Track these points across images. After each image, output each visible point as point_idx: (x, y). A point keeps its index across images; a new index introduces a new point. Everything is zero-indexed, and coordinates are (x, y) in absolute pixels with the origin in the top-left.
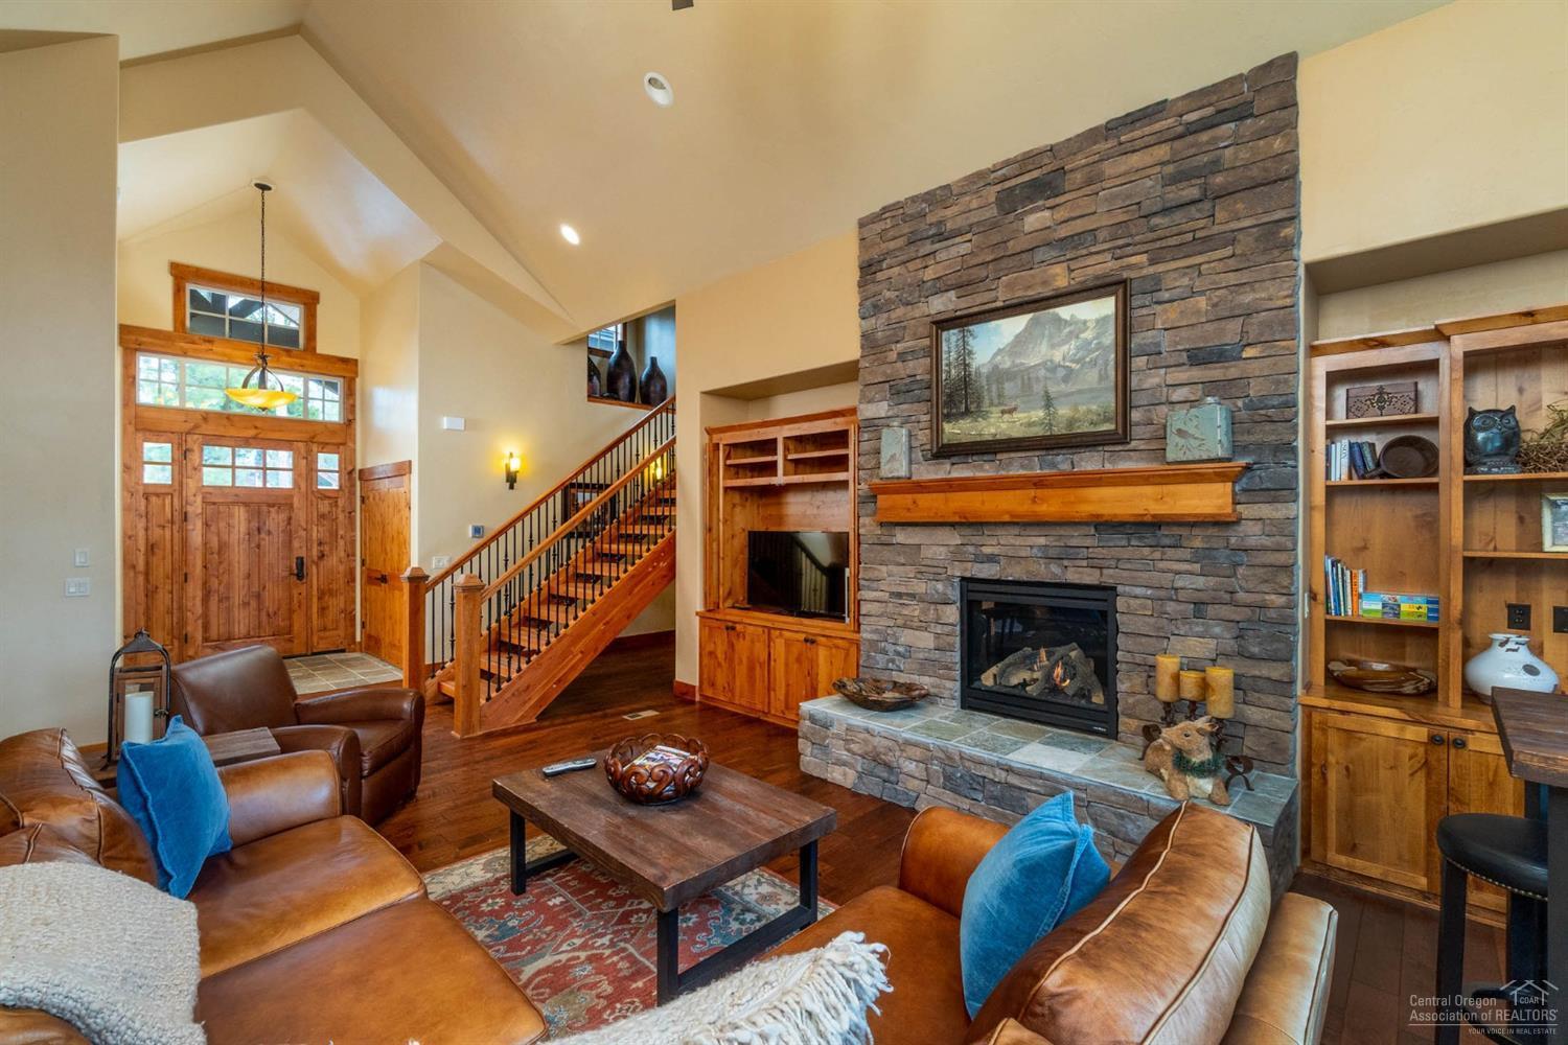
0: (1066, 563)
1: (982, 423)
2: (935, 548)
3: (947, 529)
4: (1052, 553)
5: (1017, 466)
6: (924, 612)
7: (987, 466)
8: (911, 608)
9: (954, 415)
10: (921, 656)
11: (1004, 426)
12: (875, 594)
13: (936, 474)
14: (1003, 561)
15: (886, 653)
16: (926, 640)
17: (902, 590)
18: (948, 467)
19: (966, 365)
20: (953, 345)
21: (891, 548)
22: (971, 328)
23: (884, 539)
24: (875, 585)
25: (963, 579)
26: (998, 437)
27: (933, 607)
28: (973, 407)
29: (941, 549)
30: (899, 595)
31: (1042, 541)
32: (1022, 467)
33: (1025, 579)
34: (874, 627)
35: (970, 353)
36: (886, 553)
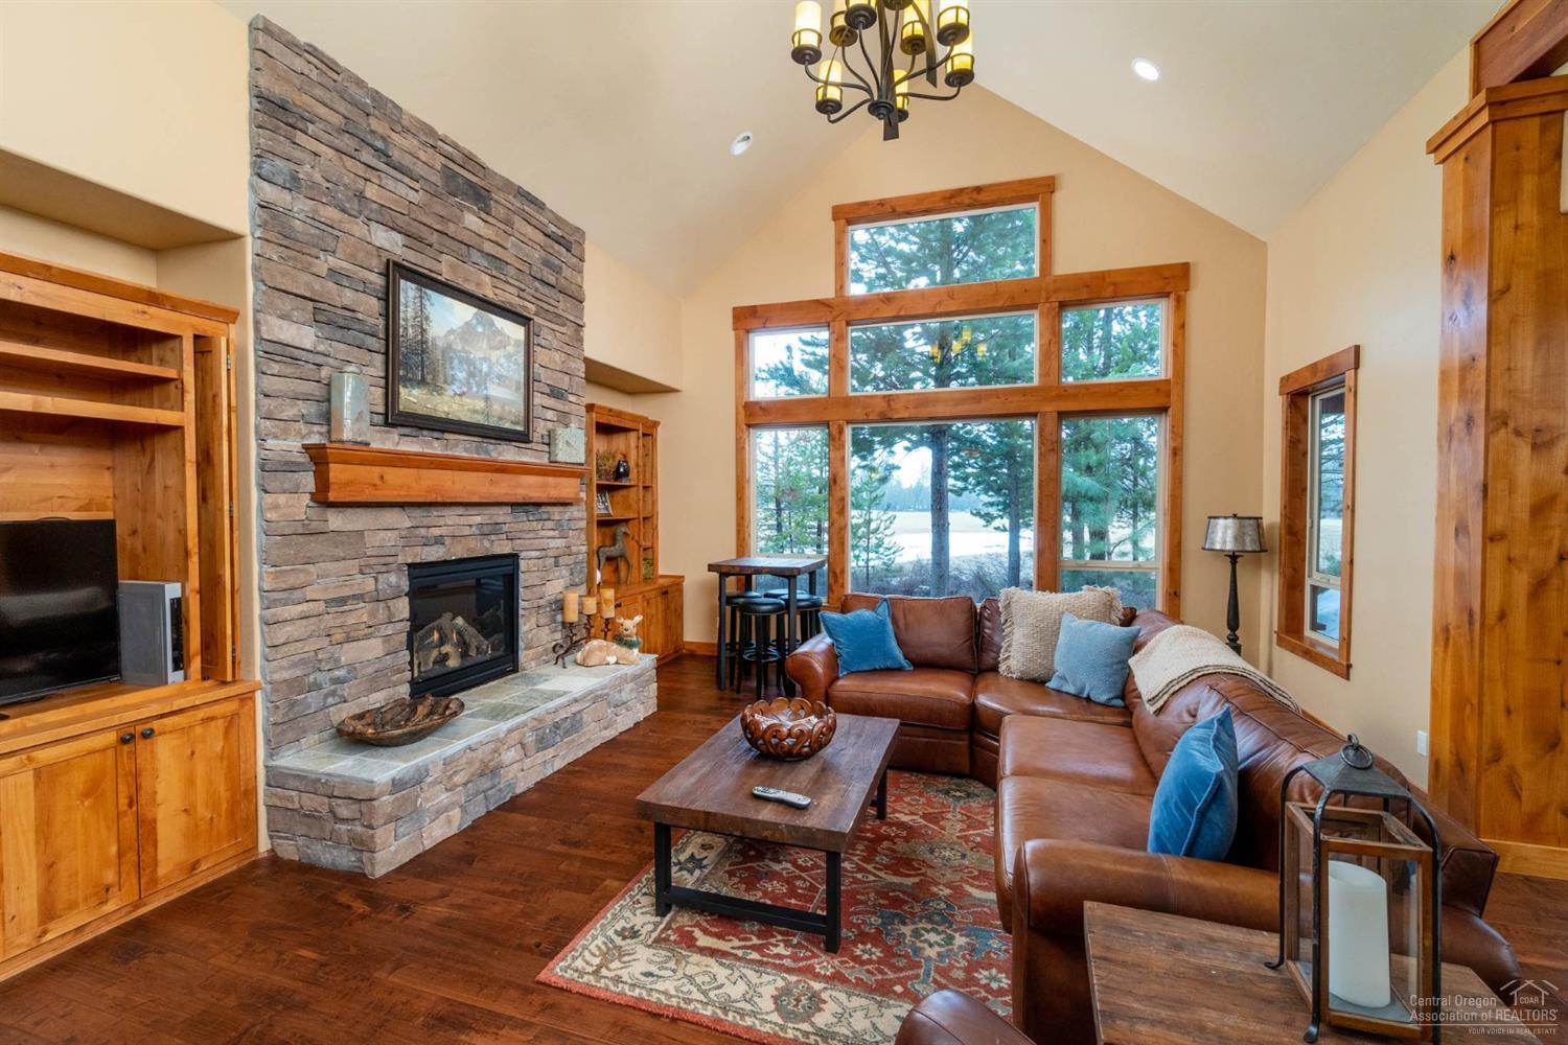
0: (493, 537)
1: (436, 399)
2: (382, 533)
3: (397, 510)
4: (486, 529)
5: (462, 448)
6: (372, 615)
7: (436, 444)
8: (359, 613)
9: (410, 380)
10: (370, 670)
11: (455, 407)
12: (300, 608)
13: (383, 443)
14: (448, 541)
15: (319, 687)
16: (373, 648)
17: (347, 592)
18: (396, 437)
19: (423, 331)
20: (411, 300)
21: (321, 538)
22: (429, 292)
23: (315, 526)
24: (297, 594)
25: (411, 566)
26: (450, 417)
27: (382, 605)
28: (429, 378)
29: (389, 533)
30: (343, 601)
31: (478, 519)
32: (466, 450)
33: (465, 556)
34: (298, 657)
35: (427, 318)
36: (314, 547)
